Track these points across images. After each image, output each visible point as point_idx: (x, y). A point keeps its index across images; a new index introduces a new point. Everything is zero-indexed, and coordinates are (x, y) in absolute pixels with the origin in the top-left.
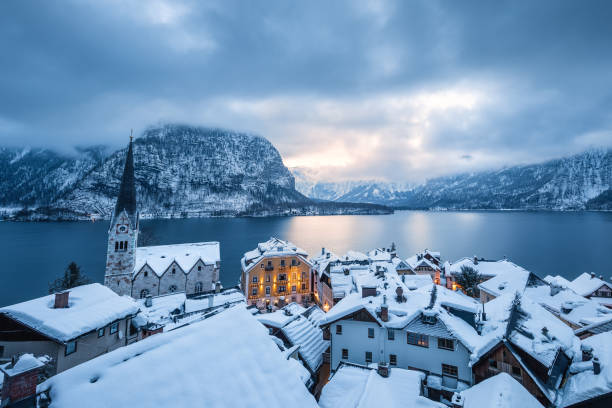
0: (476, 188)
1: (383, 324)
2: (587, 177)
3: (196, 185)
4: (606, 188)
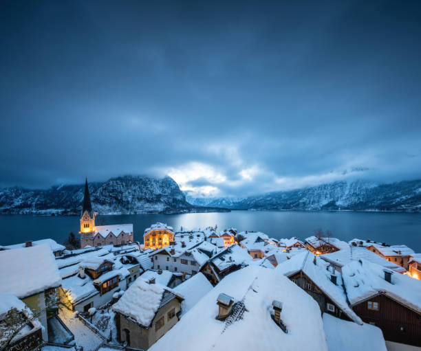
1: (172, 256)
2: (323, 194)
3: (140, 199)
4: (331, 200)
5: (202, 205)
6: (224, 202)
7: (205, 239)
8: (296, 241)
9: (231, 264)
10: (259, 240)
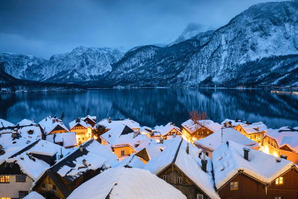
0: (143, 74)
2: (201, 69)
4: (208, 76)
5: (38, 79)
6: (76, 75)
7: (44, 137)
8: (173, 126)
9: (84, 170)
10: (127, 131)
